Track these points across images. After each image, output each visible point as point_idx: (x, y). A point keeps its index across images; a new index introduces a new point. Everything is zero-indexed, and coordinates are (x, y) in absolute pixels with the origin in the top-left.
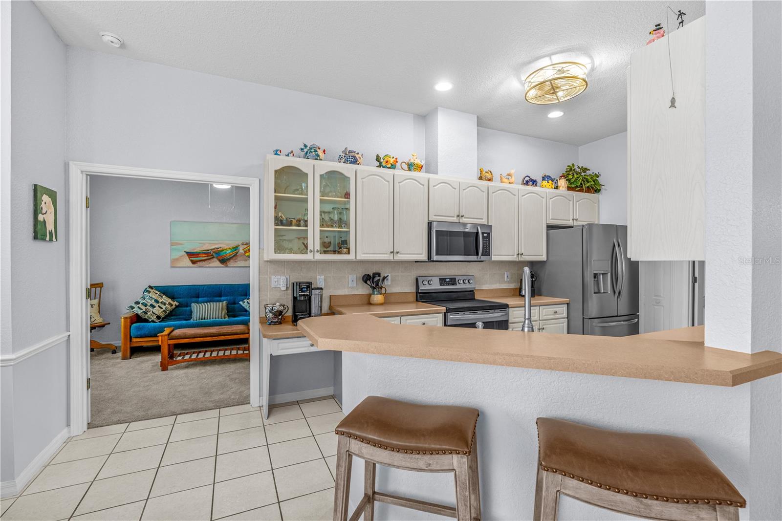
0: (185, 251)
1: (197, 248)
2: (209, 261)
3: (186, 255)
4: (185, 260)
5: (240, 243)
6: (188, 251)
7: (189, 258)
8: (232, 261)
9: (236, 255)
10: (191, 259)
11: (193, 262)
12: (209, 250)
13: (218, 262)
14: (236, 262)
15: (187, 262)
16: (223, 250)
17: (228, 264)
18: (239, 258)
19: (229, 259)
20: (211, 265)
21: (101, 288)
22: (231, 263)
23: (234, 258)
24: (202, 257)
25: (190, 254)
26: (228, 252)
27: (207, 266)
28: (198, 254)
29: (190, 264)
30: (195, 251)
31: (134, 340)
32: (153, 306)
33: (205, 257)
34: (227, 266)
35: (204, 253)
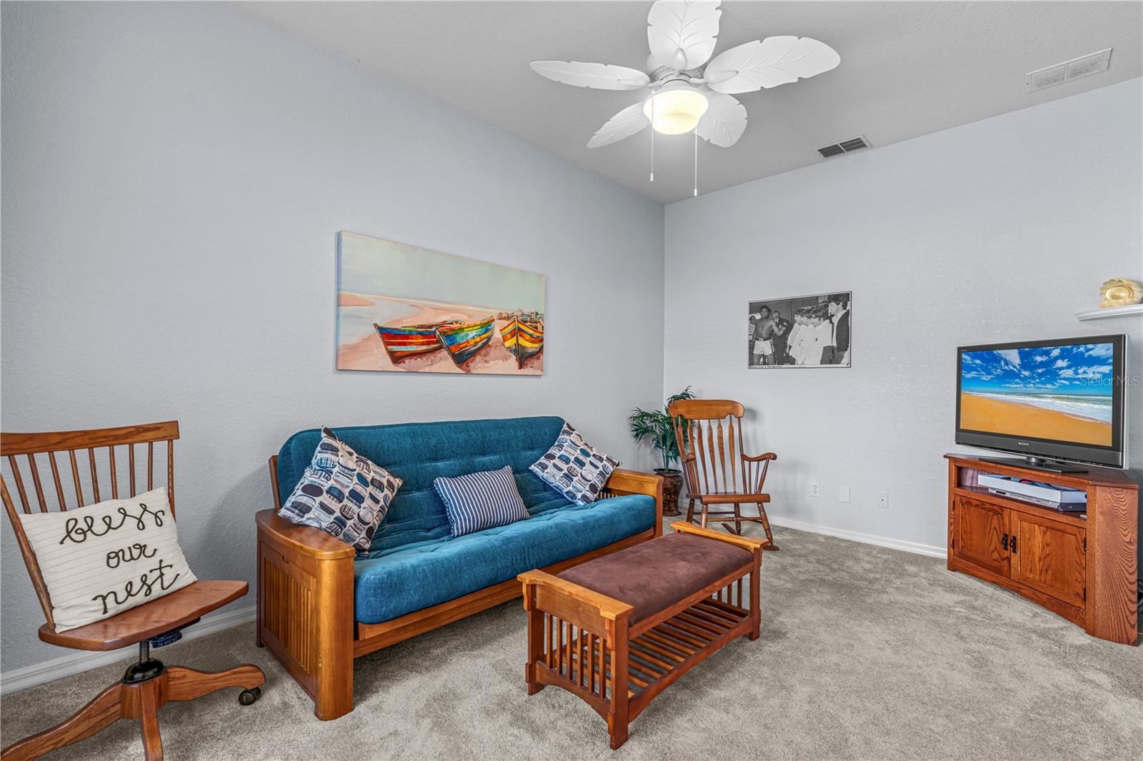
0: (375, 325)
1: (405, 319)
2: (432, 357)
3: (378, 336)
4: (375, 352)
5: (494, 313)
6: (381, 325)
7: (387, 344)
8: (478, 358)
9: (486, 345)
10: (390, 347)
11: (396, 358)
12: (431, 327)
13: (450, 362)
14: (486, 361)
15: (379, 355)
16: (462, 329)
17: (471, 365)
18: (493, 352)
19: (473, 354)
20: (434, 368)
21: (170, 442)
22: (477, 365)
23: (483, 352)
24: (417, 344)
25: (389, 335)
26: (472, 334)
27: (427, 370)
28: (407, 337)
29: (387, 363)
30: (399, 327)
31: (368, 633)
32: (357, 497)
33: (423, 344)
34: (468, 372)
35: (421, 333)
